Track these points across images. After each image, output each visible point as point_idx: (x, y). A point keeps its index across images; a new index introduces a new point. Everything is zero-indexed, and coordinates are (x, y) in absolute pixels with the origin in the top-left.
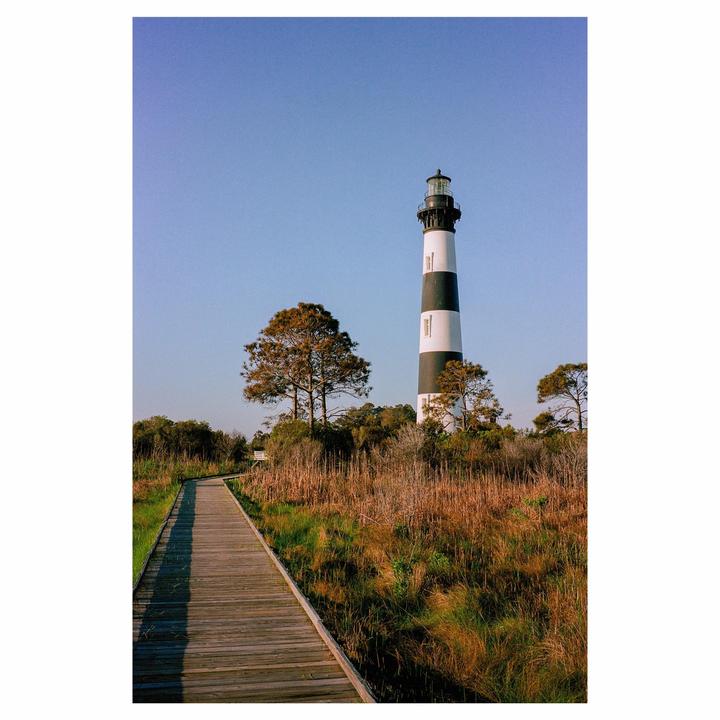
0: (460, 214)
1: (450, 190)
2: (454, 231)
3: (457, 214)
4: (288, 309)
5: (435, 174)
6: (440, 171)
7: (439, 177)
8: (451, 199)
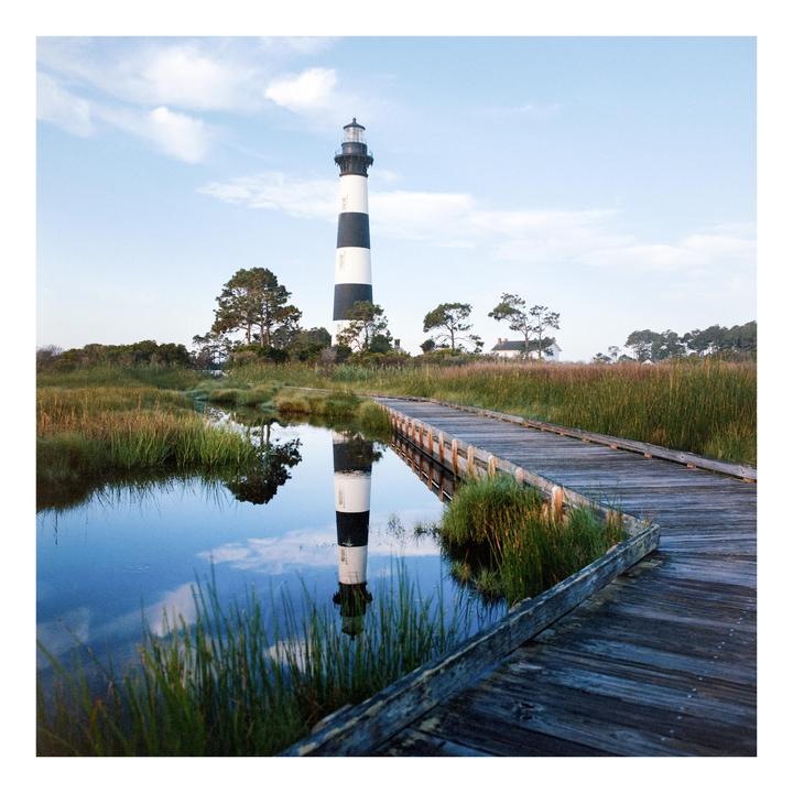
0: (372, 160)
1: (364, 138)
2: (367, 176)
3: (370, 161)
4: (248, 269)
5: (351, 122)
6: (355, 120)
7: (355, 125)
8: (364, 147)
